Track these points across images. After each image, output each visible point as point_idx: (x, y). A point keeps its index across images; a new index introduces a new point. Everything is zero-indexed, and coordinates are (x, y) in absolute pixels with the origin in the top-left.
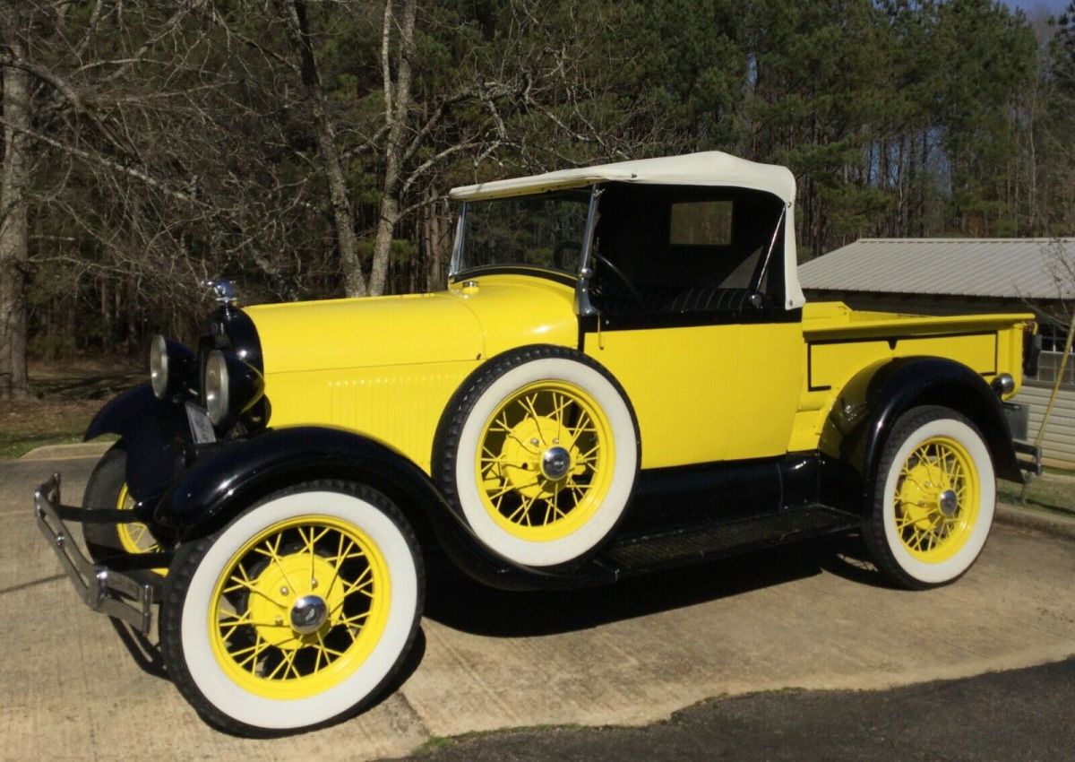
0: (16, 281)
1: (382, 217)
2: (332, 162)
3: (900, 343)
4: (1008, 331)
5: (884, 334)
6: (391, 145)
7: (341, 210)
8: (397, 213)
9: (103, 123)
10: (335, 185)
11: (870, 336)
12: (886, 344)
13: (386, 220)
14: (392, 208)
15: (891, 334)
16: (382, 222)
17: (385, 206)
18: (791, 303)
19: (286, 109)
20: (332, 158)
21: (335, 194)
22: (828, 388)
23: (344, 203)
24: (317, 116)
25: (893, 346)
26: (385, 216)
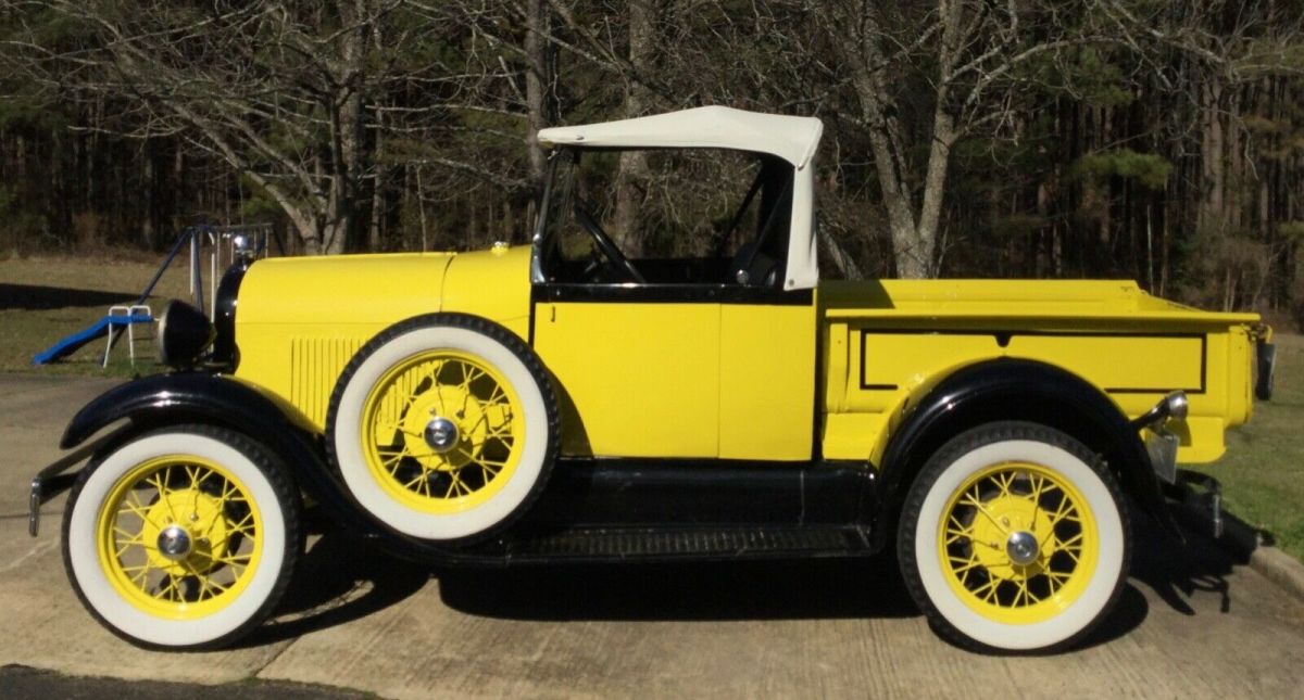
0: (633, 200)
1: (934, 137)
2: (859, 72)
3: (1015, 340)
4: (1224, 336)
5: (988, 327)
6: (944, 47)
7: (875, 129)
8: (953, 132)
9: (596, 39)
10: (865, 99)
11: (963, 327)
12: (991, 340)
13: (938, 140)
14: (946, 126)
15: (1002, 328)
16: (935, 143)
17: (937, 124)
18: (792, 283)
19: (806, 12)
20: (860, 67)
21: (866, 110)
22: (893, 387)
23: (878, 120)
24: (837, 18)
25: (1003, 341)
26: (938, 136)
